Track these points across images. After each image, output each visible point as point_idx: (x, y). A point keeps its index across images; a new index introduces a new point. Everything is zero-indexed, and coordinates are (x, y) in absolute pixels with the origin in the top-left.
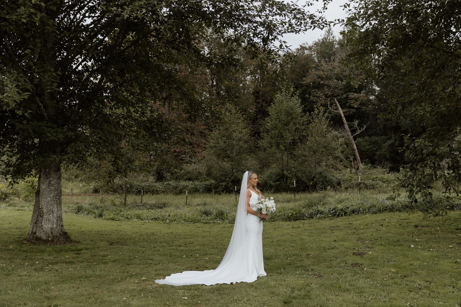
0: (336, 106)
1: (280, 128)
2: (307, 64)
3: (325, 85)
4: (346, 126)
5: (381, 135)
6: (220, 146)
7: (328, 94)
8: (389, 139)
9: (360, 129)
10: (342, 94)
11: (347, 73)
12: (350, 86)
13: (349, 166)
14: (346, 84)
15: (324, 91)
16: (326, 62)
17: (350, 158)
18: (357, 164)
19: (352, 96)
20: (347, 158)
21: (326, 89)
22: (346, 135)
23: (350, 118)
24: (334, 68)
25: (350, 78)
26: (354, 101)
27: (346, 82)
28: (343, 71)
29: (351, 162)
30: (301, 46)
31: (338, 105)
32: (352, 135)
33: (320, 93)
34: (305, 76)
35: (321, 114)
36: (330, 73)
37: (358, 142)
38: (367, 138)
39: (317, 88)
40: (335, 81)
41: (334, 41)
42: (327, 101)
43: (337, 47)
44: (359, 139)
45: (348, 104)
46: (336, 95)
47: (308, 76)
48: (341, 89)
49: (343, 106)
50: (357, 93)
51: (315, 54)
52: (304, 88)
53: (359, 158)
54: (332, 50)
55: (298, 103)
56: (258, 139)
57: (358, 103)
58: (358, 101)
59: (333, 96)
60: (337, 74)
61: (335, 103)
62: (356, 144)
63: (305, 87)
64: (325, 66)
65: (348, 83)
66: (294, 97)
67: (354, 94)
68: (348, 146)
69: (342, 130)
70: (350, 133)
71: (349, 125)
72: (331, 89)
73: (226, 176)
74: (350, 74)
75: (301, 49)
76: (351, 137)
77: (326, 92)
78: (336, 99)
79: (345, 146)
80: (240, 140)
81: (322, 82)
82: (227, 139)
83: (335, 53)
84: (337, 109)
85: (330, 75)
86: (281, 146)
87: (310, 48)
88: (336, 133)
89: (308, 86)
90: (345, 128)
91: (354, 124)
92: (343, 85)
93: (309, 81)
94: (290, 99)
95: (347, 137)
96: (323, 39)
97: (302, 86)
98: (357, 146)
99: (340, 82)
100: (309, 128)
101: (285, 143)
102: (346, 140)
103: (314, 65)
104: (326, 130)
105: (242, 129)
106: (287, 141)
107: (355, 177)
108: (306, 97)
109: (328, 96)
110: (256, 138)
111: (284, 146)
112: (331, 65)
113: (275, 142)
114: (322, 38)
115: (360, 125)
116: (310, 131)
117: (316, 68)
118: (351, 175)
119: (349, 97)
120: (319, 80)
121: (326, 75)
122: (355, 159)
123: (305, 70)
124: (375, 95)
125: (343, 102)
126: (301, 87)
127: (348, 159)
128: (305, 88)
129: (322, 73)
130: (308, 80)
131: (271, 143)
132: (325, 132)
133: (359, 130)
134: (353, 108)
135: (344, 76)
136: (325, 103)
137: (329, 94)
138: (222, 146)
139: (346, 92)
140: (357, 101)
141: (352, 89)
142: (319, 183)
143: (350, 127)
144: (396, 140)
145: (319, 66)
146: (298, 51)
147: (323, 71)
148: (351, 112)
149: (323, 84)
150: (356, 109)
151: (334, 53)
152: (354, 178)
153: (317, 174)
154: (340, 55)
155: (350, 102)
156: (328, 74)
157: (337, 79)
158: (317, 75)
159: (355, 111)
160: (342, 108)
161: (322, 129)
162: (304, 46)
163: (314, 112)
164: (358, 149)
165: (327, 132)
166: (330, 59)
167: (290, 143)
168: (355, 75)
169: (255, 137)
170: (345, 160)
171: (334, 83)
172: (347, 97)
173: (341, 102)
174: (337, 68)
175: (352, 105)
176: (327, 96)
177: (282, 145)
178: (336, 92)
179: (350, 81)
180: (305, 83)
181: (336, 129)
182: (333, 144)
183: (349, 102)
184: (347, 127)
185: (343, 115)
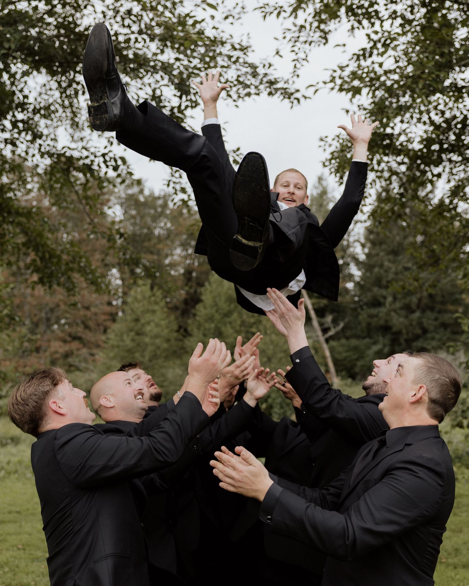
1: (218, 320)
4: (315, 324)
5: (364, 338)
6: (126, 346)
8: (375, 343)
9: (334, 328)
18: (331, 378)
22: (314, 335)
23: (320, 313)
32: (323, 336)
37: (331, 347)
38: (344, 341)
44: (333, 343)
53: (333, 370)
56: (185, 337)
62: (329, 349)
68: (317, 351)
70: (320, 333)
71: (318, 321)
76: (322, 339)
79: (313, 352)
80: (157, 336)
82: (136, 335)
90: (312, 326)
91: (326, 321)
95: (317, 338)
98: (331, 352)
102: (314, 343)
105: (160, 320)
110: (183, 335)
115: (335, 322)
122: (327, 370)
124: (354, 281)
133: (332, 329)
138: (128, 346)
143: (321, 324)
144: (385, 345)
148: (321, 304)
159: (327, 303)
160: (309, 297)
164: (332, 357)
169: (180, 332)
184: (317, 324)
185: (310, 307)
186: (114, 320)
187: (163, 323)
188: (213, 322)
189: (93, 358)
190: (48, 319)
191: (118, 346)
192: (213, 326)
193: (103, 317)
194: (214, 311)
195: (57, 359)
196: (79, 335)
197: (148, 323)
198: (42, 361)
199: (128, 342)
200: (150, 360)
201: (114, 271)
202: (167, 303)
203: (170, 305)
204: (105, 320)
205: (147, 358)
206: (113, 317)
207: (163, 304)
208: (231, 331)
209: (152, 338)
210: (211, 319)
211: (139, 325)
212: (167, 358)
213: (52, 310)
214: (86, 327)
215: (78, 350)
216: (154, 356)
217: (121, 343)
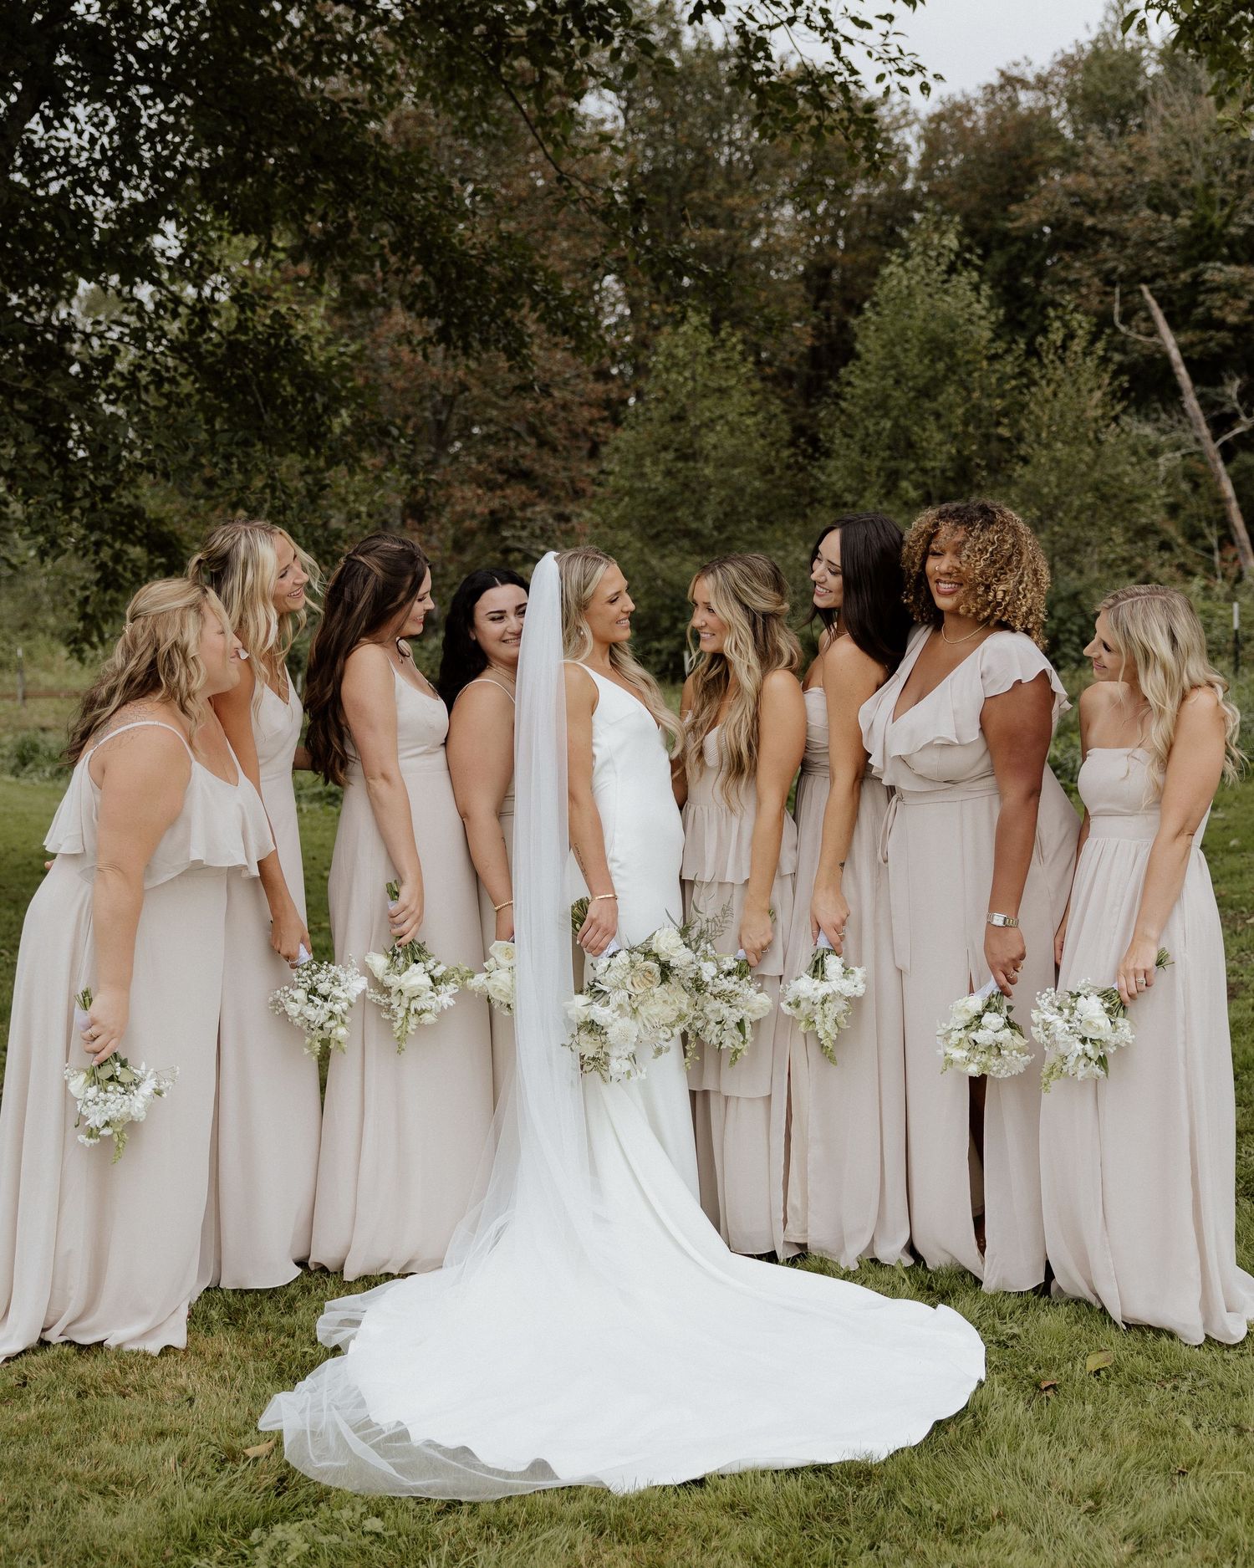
0: (1149, 318)
1: (901, 408)
2: (1028, 147)
3: (1103, 233)
4: (1191, 402)
6: (650, 490)
7: (1114, 269)
9: (1249, 415)
10: (1175, 271)
11: (1195, 181)
12: (1209, 235)
13: (1200, 570)
14: (1194, 226)
15: (1100, 256)
16: (1109, 138)
17: (1204, 537)
18: (1235, 559)
19: (1219, 278)
20: (1193, 536)
21: (1106, 249)
22: (1187, 437)
23: (1205, 370)
24: (1142, 160)
25: (1209, 202)
26: (1224, 294)
27: (1190, 218)
28: (1180, 173)
29: (1210, 550)
30: (1003, 74)
31: (1158, 315)
32: (1215, 439)
33: (1080, 269)
34: (1019, 199)
35: (1077, 346)
36: (1122, 179)
37: (1239, 471)
39: (1069, 247)
40: (1146, 213)
41: (1141, 49)
42: (1109, 299)
43: (1156, 75)
44: (1246, 458)
45: (1201, 310)
46: (1147, 273)
47: (1031, 197)
48: (1170, 250)
49: (1179, 319)
50: (1239, 263)
51: (1058, 105)
52: (1014, 250)
53: (1242, 534)
54: (1134, 84)
55: (979, 302)
56: (812, 458)
57: (1243, 304)
58: (1241, 298)
59: (1133, 279)
60: (1157, 186)
61: (1147, 308)
62: (1232, 477)
63: (1020, 245)
64: (1102, 151)
65: (1200, 222)
66: (960, 274)
67: (1226, 268)
68: (1196, 486)
69: (1171, 417)
70: (1205, 432)
71: (1200, 397)
72: (1130, 251)
73: (676, 613)
74: (1210, 185)
75: (1002, 87)
76: (1212, 448)
77: (1105, 261)
78: (1151, 291)
79: (1185, 486)
80: (734, 460)
81: (1089, 222)
82: (677, 459)
83: (1145, 101)
84: (1153, 332)
85: (1123, 192)
86: (904, 484)
87: (1042, 83)
88: (1148, 430)
89: (1030, 240)
90: (1183, 412)
91: (1223, 395)
92: (1182, 231)
93: (1035, 218)
94: (944, 282)
95: (1195, 448)
96: (1098, 40)
97: (1006, 239)
98: (1236, 485)
99: (1165, 217)
100: (1023, 406)
101: (924, 471)
102: (1188, 461)
103: (1054, 152)
104: (1099, 412)
105: (742, 415)
106: (929, 464)
107: (1221, 612)
108: (1026, 285)
109: (1114, 277)
111: (917, 486)
112: (1130, 146)
113: (880, 469)
114: (1093, 36)
115: (1249, 397)
116: (1028, 421)
117: (1067, 162)
118: (1207, 605)
119: (1204, 282)
120: (1079, 211)
121: (1107, 191)
122: (1227, 539)
123: (1018, 173)
125: (1179, 304)
126: (1001, 246)
127: (1200, 542)
128: (1020, 250)
129: (1091, 183)
130: (1030, 215)
131: (863, 471)
132: (1096, 420)
133: (1243, 418)
134: (1221, 325)
135: (1183, 194)
136: (1102, 308)
137: (1122, 268)
138: (656, 489)
139: (1189, 262)
140: (1237, 297)
141: (1218, 246)
142: (1069, 640)
143: (1207, 404)
145: (1077, 155)
146: (993, 93)
147: (1095, 173)
148: (1212, 344)
149: (1093, 228)
150: (1236, 329)
151: (1143, 97)
152: (1221, 617)
153: (1061, 600)
154: (1167, 106)
155: (1208, 303)
156: (1115, 185)
157: (1155, 209)
158: (1071, 194)
159: (1229, 342)
160: (1175, 327)
161: (1084, 411)
162: (1015, 72)
163: (1046, 338)
164: (1239, 498)
165: (1101, 423)
166: (1124, 124)
167: (943, 471)
168: (1230, 185)
169: (797, 447)
170: (1180, 540)
171: (1139, 220)
172: (1197, 283)
173: (1171, 303)
174: (1155, 158)
175: (1216, 313)
176: (1109, 280)
177: (907, 479)
178: (1149, 259)
179: (1209, 212)
180: (1018, 229)
181: (1147, 417)
182: (1132, 475)
183: (1203, 303)
184: (1195, 404)
185: (1175, 355)
186: (617, 422)
187: (749, 421)
188: (886, 415)
189: (563, 526)
190: (441, 427)
191: (631, 493)
192: (888, 424)
193: (586, 413)
194: (891, 381)
195: (471, 533)
196: (525, 464)
197: (709, 425)
198: (434, 541)
199: (656, 479)
200: (719, 527)
201: (609, 280)
202: (758, 362)
203: (768, 370)
204: (592, 422)
205: (709, 522)
206: (614, 412)
207: (746, 369)
208: (938, 437)
209: (720, 465)
210: (882, 405)
211: (684, 432)
212: (765, 520)
213: (449, 401)
214: (543, 443)
215: (524, 506)
216: (730, 516)
217: (638, 484)
